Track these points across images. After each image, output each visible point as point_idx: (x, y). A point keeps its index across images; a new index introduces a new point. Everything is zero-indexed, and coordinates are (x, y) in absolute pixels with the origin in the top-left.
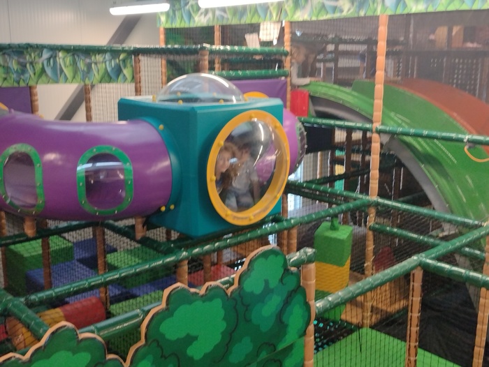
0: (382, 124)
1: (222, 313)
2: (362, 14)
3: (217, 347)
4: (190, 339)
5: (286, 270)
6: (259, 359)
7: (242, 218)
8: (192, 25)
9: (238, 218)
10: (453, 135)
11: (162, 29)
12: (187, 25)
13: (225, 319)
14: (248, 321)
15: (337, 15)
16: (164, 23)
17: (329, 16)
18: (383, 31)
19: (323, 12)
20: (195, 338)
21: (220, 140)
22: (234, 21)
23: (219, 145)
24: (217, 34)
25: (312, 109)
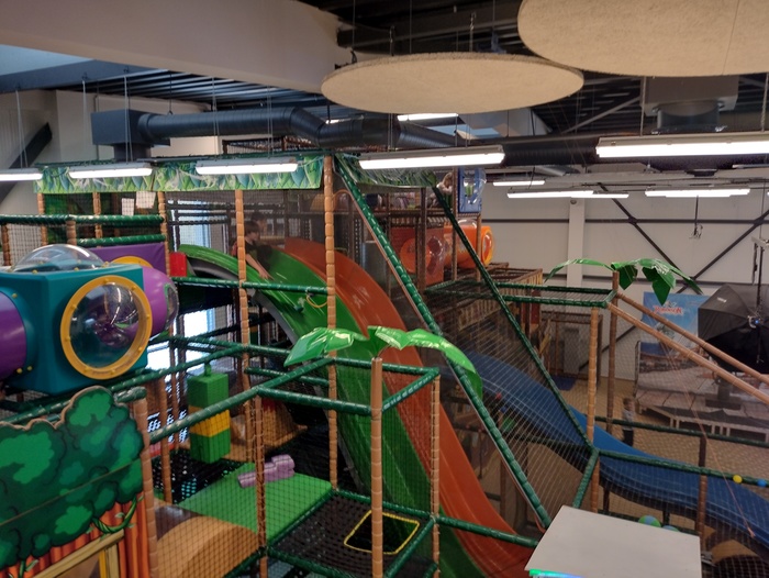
0: (248, 280)
1: (49, 443)
2: (222, 188)
3: (45, 473)
4: (16, 467)
5: (113, 405)
6: (92, 481)
7: (103, 373)
8: (71, 192)
9: (98, 373)
10: (299, 287)
11: (40, 195)
12: (66, 192)
13: (52, 448)
14: (76, 449)
15: (202, 188)
16: (42, 189)
17: (196, 189)
18: (239, 203)
19: (190, 185)
20: (22, 466)
21: (73, 303)
22: (112, 189)
23: (72, 308)
24: (96, 201)
25: (191, 269)
